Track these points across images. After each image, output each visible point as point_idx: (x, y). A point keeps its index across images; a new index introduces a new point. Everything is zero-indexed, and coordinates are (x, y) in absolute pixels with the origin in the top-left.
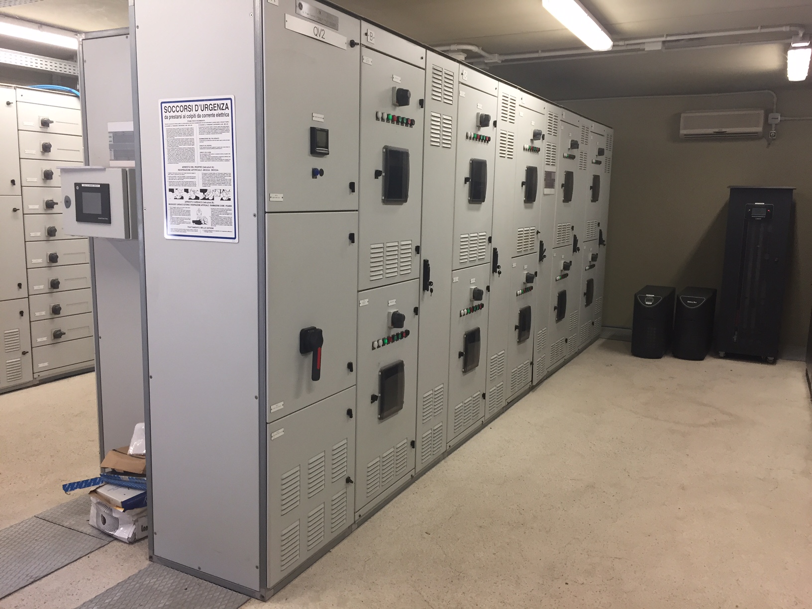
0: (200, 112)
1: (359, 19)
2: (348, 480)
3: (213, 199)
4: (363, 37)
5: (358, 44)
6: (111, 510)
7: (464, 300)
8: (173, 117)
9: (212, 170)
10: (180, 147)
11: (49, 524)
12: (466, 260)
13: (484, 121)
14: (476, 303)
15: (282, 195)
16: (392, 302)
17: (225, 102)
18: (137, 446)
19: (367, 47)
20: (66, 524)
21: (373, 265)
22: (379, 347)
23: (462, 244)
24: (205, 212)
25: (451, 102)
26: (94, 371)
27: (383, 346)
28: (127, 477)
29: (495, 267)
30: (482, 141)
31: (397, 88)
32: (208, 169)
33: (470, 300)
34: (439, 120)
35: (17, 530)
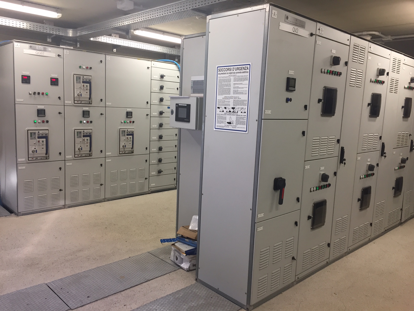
0: (235, 71)
1: (315, 22)
2: (293, 258)
3: (237, 112)
4: (318, 31)
5: (314, 35)
6: (180, 254)
7: (363, 170)
8: (222, 74)
9: (238, 98)
10: (224, 87)
11: (153, 256)
12: (366, 149)
13: (381, 72)
14: (370, 172)
15: (271, 111)
16: (322, 168)
17: (247, 66)
18: (193, 226)
19: (319, 36)
20: (160, 258)
21: (313, 148)
22: (314, 191)
23: (364, 139)
24: (233, 118)
25: (363, 63)
26: (176, 189)
27: (316, 190)
28: (188, 240)
29: (383, 153)
30: (379, 83)
31: (334, 56)
32: (236, 98)
33: (367, 171)
34: (355, 72)
35: (140, 257)
